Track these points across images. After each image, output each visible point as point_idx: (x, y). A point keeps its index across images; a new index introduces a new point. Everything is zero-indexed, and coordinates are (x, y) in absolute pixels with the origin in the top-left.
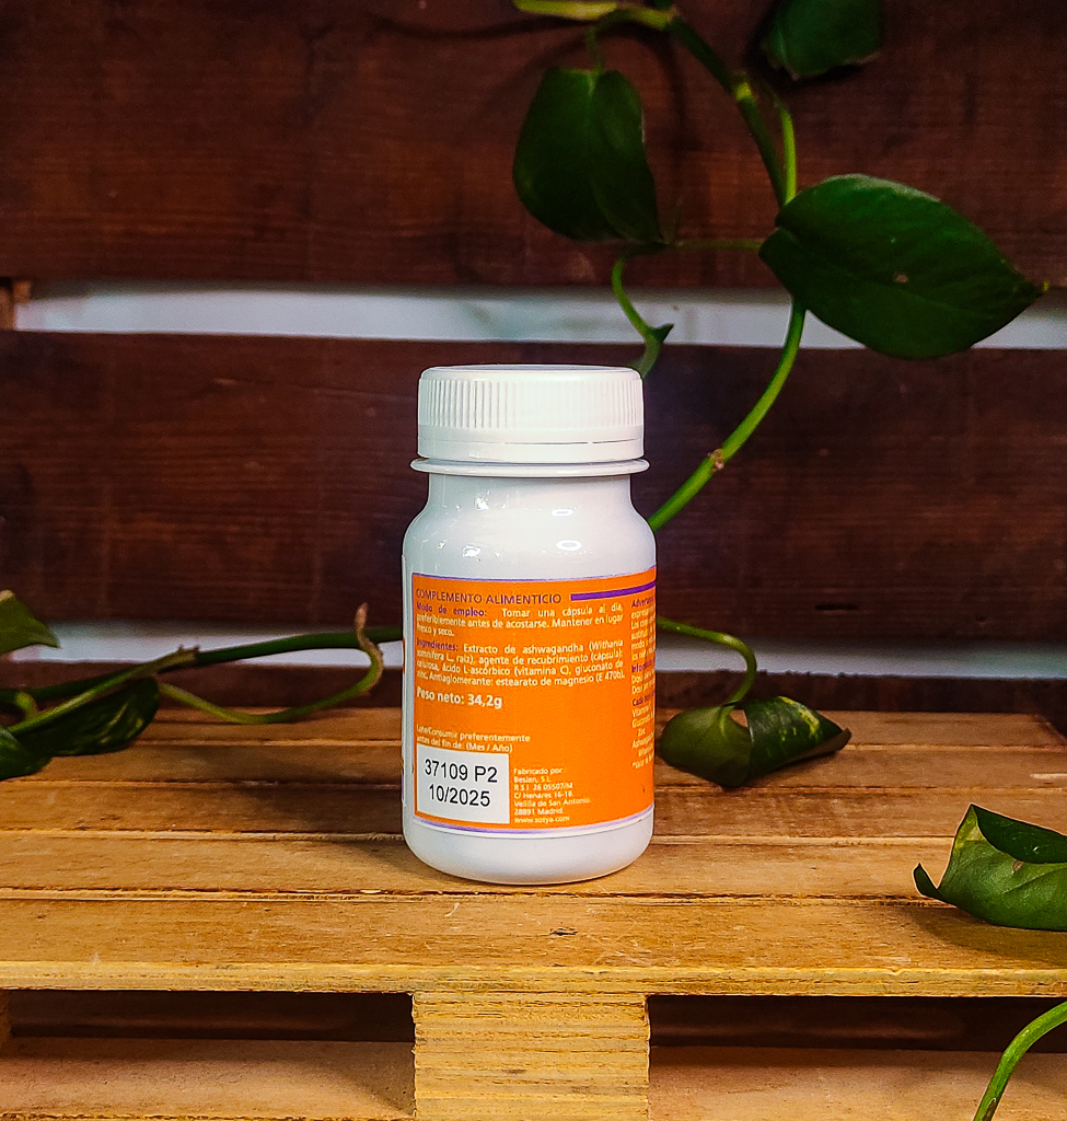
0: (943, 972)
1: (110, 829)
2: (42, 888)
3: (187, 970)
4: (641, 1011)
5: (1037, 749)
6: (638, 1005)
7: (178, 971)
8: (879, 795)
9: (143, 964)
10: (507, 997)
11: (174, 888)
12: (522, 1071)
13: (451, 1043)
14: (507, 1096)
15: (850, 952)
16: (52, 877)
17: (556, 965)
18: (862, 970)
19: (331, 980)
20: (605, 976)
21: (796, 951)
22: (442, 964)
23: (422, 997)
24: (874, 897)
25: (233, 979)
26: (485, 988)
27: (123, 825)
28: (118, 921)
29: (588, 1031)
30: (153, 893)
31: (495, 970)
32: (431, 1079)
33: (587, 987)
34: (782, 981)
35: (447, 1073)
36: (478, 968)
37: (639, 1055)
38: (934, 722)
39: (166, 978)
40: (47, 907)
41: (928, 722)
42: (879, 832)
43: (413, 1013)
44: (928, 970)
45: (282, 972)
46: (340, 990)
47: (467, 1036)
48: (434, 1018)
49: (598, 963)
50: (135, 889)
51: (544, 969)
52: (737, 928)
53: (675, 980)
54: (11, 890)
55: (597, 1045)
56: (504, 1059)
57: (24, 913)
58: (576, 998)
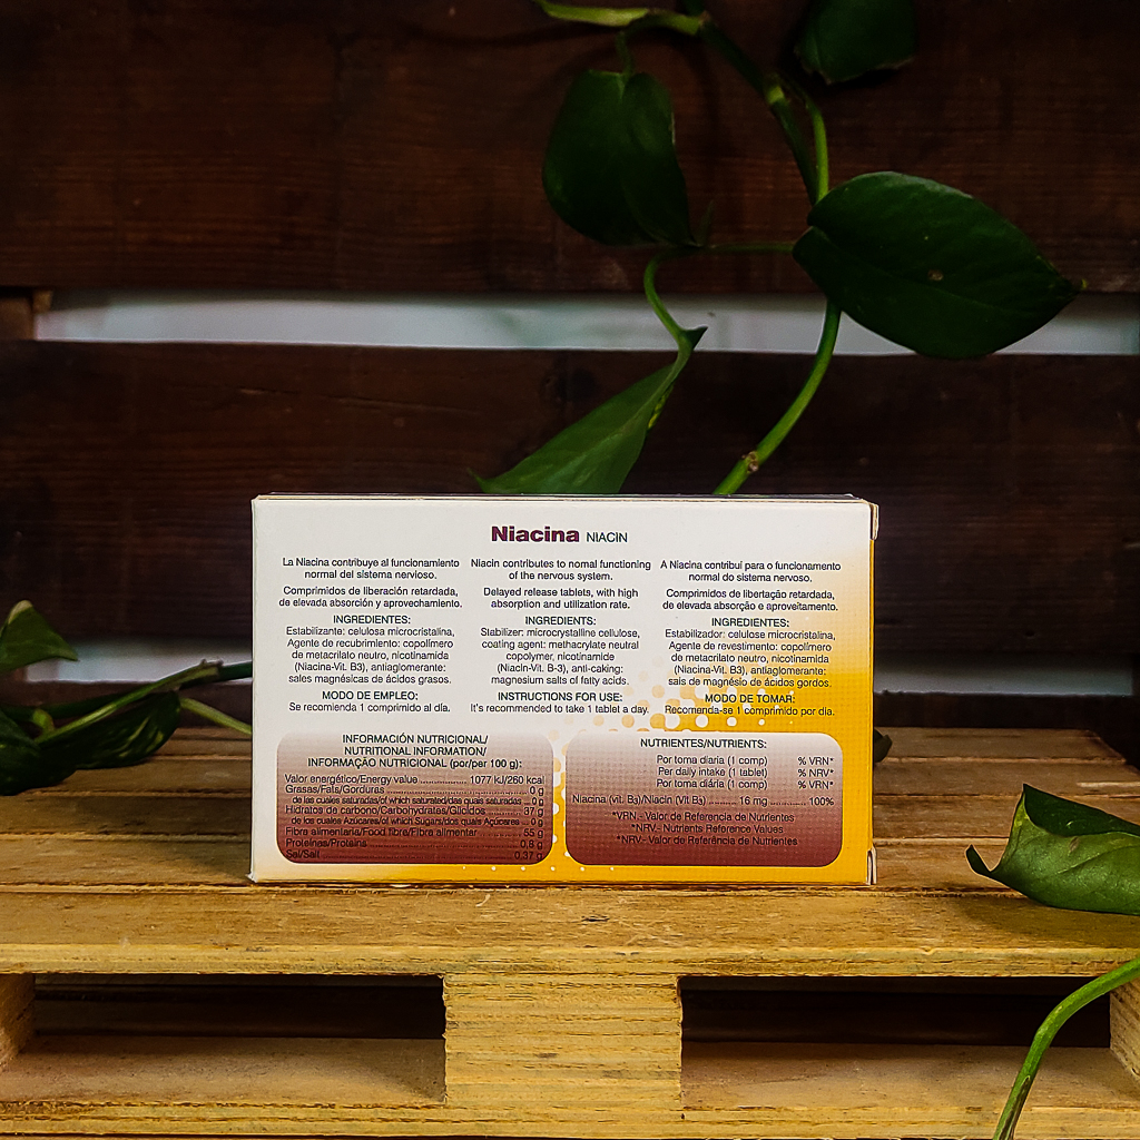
0: (976, 951)
1: (135, 833)
2: (67, 884)
3: (217, 952)
4: (673, 993)
5: (1086, 761)
6: (671, 986)
7: (208, 954)
8: (921, 802)
9: (173, 947)
10: (538, 979)
11: (202, 883)
12: (554, 1055)
13: (483, 1026)
14: (539, 1081)
15: (883, 934)
16: (77, 874)
17: (588, 946)
18: (894, 950)
19: (361, 962)
20: (636, 957)
21: (828, 934)
22: (472, 946)
23: (453, 979)
24: (911, 889)
25: (263, 961)
26: (517, 969)
27: (146, 829)
28: (147, 911)
29: (618, 1014)
30: (179, 888)
31: (526, 951)
32: (462, 1064)
33: (620, 968)
34: (814, 961)
35: (478, 1057)
36: (509, 949)
37: (671, 1039)
38: (981, 737)
39: (196, 960)
40: (73, 899)
41: (975, 736)
42: (919, 834)
43: (444, 995)
44: (961, 950)
45: (312, 955)
46: (371, 972)
47: (498, 1019)
48: (464, 1001)
49: (630, 945)
50: (161, 884)
51: (576, 950)
52: (771, 915)
53: (706, 961)
54: (36, 885)
55: (629, 1028)
56: (535, 1043)
57: (50, 905)
58: (608, 980)
